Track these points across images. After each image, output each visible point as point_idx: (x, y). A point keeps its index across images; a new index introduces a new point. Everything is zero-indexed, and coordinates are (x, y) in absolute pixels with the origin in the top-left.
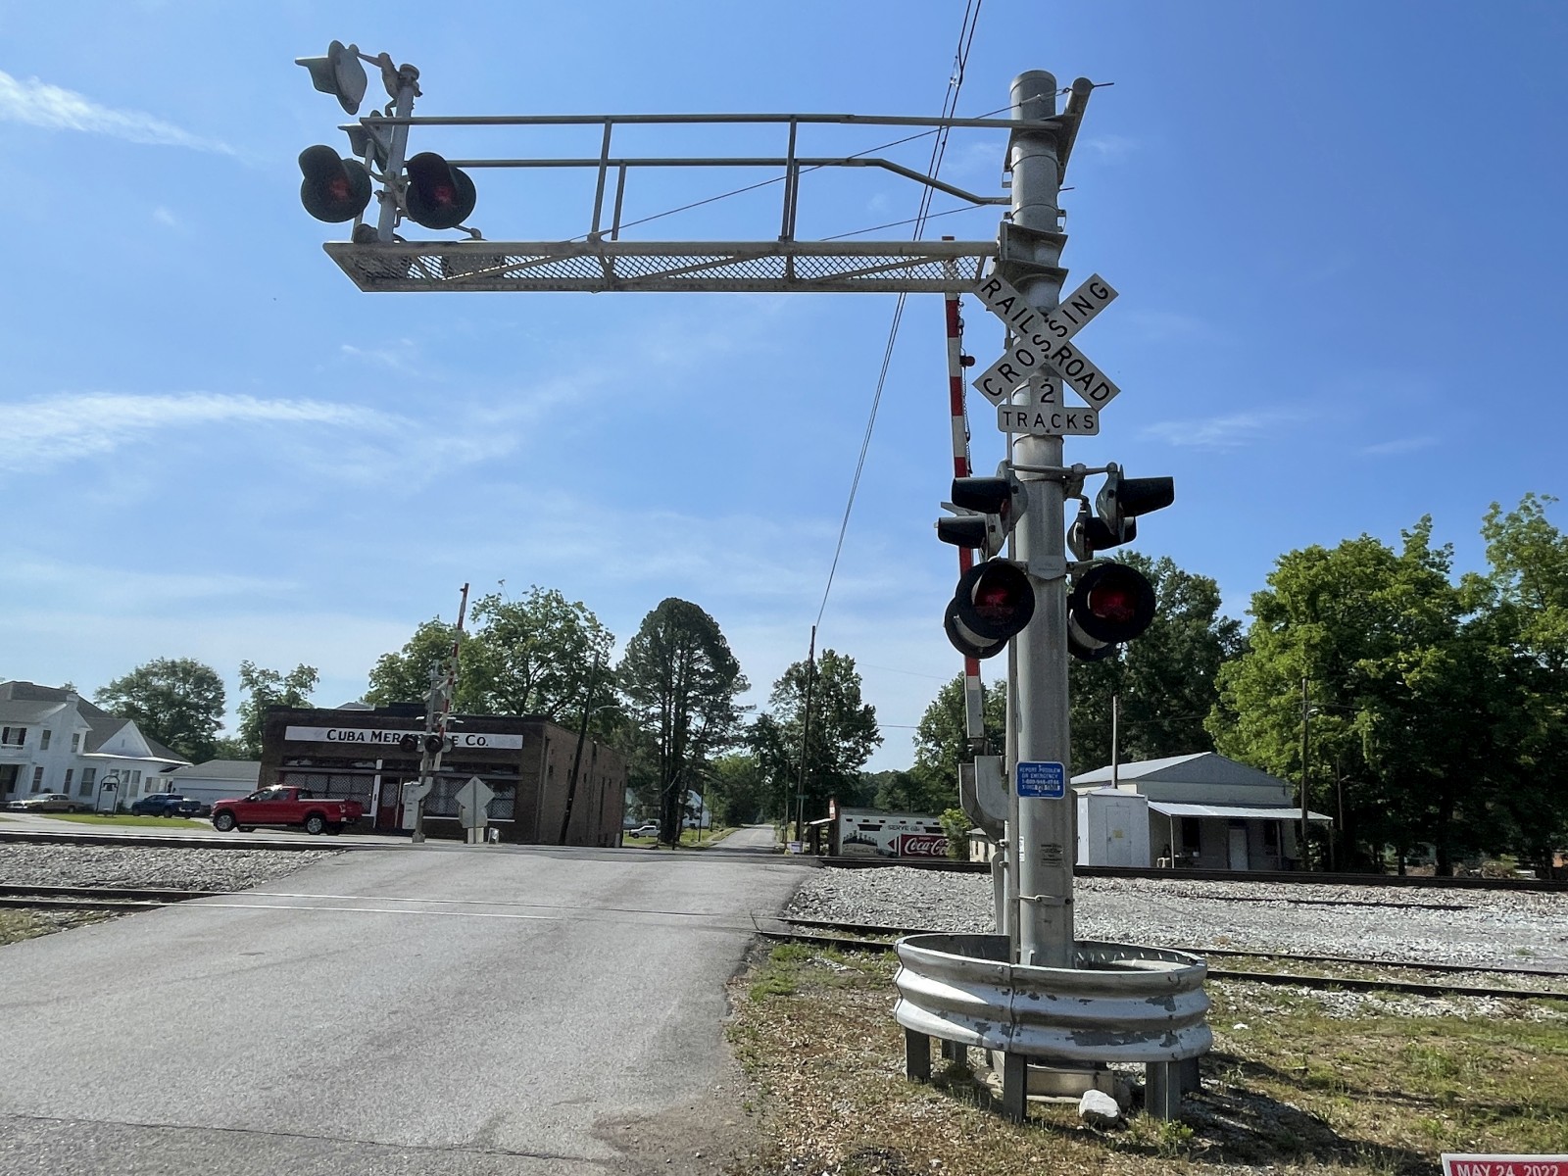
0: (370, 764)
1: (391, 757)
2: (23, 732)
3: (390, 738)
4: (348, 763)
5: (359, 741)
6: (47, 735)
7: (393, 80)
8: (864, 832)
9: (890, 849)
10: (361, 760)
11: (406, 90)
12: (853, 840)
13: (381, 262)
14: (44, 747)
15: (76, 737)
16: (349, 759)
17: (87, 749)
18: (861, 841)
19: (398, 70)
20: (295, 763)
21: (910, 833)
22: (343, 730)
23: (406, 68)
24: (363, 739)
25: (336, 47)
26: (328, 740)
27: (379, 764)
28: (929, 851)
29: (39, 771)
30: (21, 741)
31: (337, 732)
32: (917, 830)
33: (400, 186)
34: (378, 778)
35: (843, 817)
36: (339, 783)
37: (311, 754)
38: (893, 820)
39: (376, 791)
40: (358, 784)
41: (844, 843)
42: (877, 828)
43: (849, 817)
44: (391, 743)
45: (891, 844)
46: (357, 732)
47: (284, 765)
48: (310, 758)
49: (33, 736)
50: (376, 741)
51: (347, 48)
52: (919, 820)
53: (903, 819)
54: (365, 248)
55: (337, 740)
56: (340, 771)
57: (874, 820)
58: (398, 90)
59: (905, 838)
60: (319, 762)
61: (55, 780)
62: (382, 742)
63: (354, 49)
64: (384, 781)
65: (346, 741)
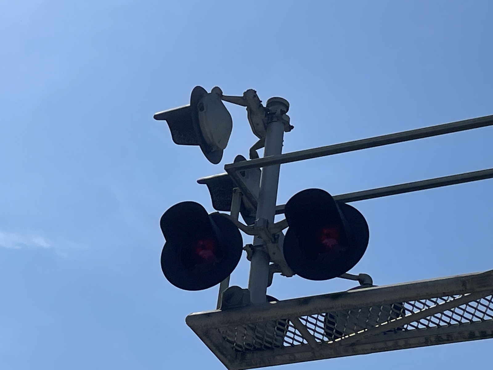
7: (260, 118)
11: (276, 126)
13: (253, 329)
19: (265, 106)
23: (274, 102)
25: (198, 93)
33: (274, 235)
51: (209, 91)
54: (235, 316)
58: (266, 128)
63: (217, 91)
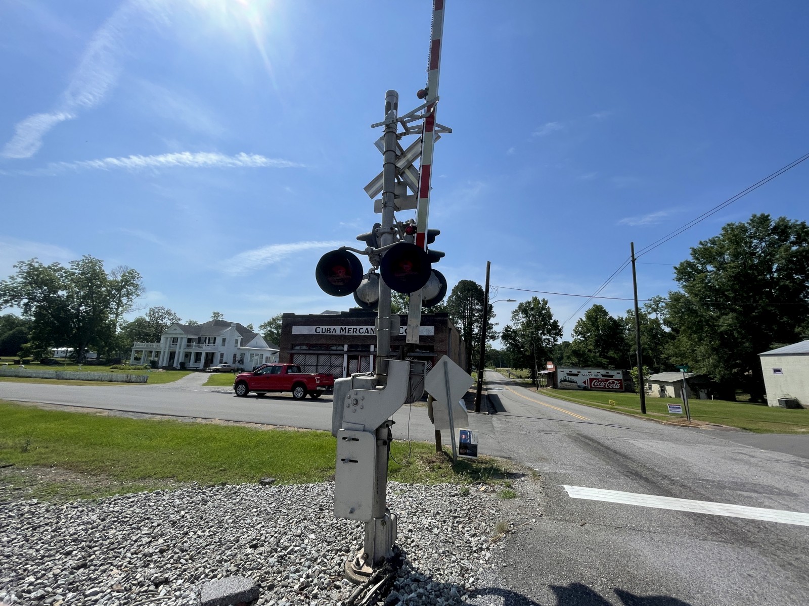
0: (340, 348)
1: (353, 343)
2: (215, 338)
3: (352, 331)
4: (328, 347)
5: (334, 333)
6: (224, 340)
8: (570, 377)
9: (584, 385)
10: (335, 345)
12: (565, 380)
14: (223, 345)
15: (237, 341)
16: (329, 345)
17: (242, 345)
18: (569, 381)
20: (298, 348)
21: (593, 377)
22: (324, 327)
24: (335, 332)
26: (315, 333)
27: (346, 348)
28: (605, 386)
29: (222, 355)
30: (214, 343)
31: (321, 329)
32: (597, 376)
34: (346, 357)
35: (559, 370)
36: (324, 360)
37: (306, 342)
38: (585, 371)
39: (345, 364)
40: (335, 360)
41: (560, 382)
42: (576, 375)
43: (562, 370)
44: (352, 334)
45: (585, 382)
46: (332, 328)
47: (292, 349)
48: (307, 345)
49: (219, 341)
50: (343, 333)
52: (599, 371)
53: (589, 371)
55: (321, 333)
56: (324, 352)
57: (575, 371)
59: (591, 380)
60: (311, 347)
61: (228, 359)
62: (347, 334)
64: (349, 358)
65: (326, 334)
